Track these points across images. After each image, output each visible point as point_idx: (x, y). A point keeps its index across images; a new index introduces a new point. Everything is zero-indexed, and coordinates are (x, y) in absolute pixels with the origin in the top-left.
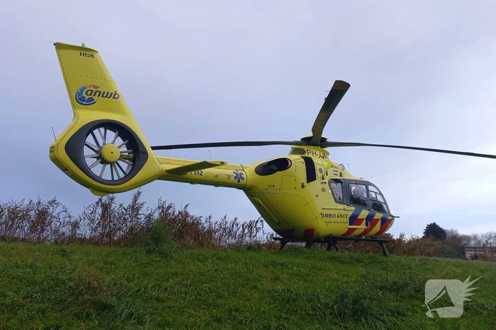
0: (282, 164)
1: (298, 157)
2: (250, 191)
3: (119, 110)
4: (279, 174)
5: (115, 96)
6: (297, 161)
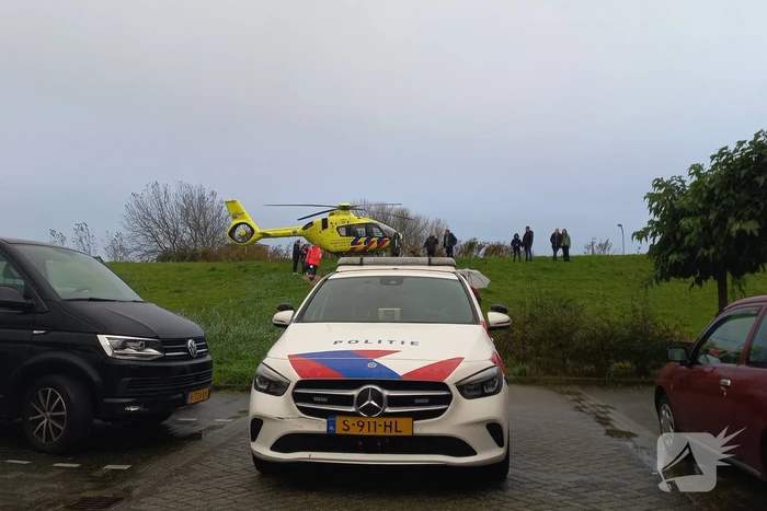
0: (311, 224)
6: (317, 222)
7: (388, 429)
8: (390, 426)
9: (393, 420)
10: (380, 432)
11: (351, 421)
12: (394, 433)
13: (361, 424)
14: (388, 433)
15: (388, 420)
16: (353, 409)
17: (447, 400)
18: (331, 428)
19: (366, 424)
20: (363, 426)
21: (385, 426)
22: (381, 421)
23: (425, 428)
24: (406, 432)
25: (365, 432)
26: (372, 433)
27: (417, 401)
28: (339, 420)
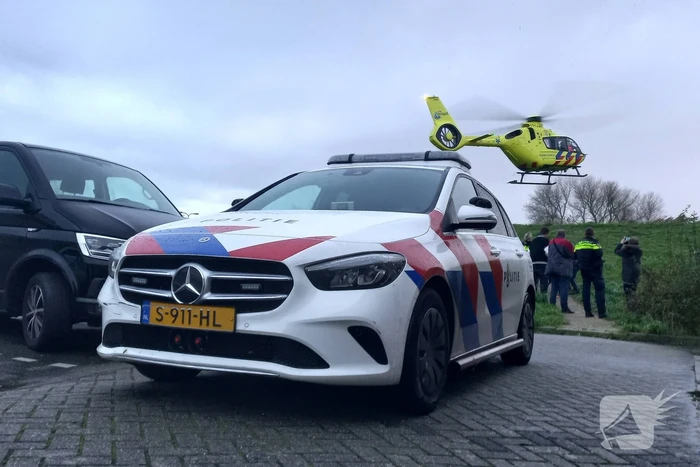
0: (518, 133)
1: (526, 128)
2: (503, 148)
3: (450, 119)
4: (516, 138)
5: (447, 113)
6: (525, 131)
7: (204, 321)
8: (207, 317)
9: (211, 309)
10: (195, 325)
11: (165, 308)
12: (211, 328)
13: (174, 313)
14: (204, 327)
15: (205, 310)
16: (167, 294)
17: (286, 287)
18: (145, 317)
19: (180, 314)
20: (176, 316)
21: (202, 317)
22: (196, 311)
23: (253, 323)
24: (227, 328)
25: (178, 324)
26: (186, 326)
27: (245, 287)
28: (154, 306)
